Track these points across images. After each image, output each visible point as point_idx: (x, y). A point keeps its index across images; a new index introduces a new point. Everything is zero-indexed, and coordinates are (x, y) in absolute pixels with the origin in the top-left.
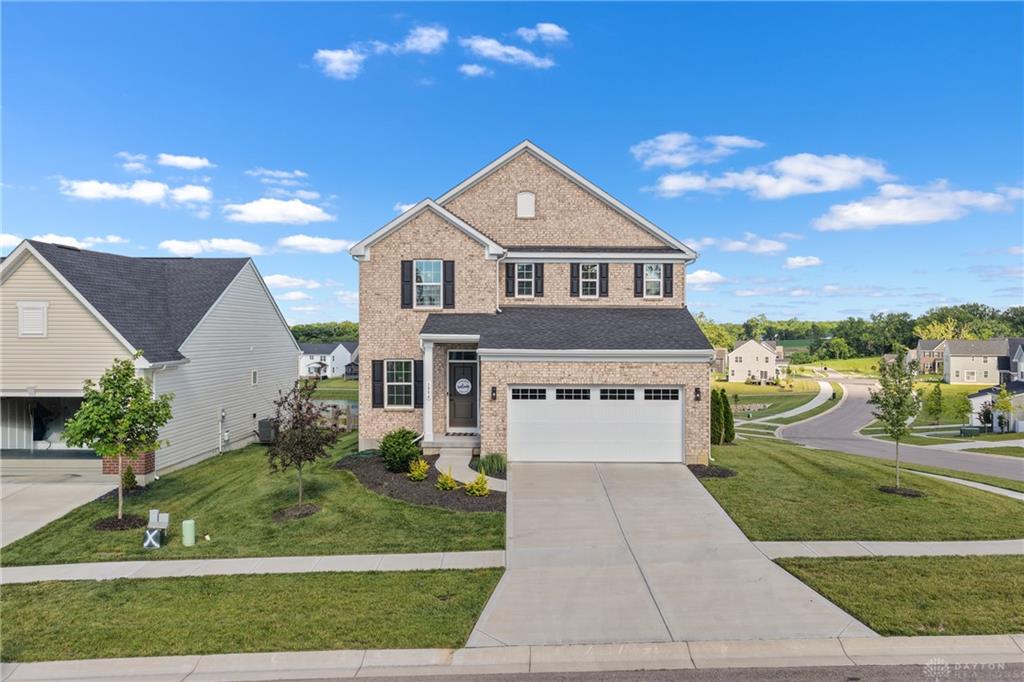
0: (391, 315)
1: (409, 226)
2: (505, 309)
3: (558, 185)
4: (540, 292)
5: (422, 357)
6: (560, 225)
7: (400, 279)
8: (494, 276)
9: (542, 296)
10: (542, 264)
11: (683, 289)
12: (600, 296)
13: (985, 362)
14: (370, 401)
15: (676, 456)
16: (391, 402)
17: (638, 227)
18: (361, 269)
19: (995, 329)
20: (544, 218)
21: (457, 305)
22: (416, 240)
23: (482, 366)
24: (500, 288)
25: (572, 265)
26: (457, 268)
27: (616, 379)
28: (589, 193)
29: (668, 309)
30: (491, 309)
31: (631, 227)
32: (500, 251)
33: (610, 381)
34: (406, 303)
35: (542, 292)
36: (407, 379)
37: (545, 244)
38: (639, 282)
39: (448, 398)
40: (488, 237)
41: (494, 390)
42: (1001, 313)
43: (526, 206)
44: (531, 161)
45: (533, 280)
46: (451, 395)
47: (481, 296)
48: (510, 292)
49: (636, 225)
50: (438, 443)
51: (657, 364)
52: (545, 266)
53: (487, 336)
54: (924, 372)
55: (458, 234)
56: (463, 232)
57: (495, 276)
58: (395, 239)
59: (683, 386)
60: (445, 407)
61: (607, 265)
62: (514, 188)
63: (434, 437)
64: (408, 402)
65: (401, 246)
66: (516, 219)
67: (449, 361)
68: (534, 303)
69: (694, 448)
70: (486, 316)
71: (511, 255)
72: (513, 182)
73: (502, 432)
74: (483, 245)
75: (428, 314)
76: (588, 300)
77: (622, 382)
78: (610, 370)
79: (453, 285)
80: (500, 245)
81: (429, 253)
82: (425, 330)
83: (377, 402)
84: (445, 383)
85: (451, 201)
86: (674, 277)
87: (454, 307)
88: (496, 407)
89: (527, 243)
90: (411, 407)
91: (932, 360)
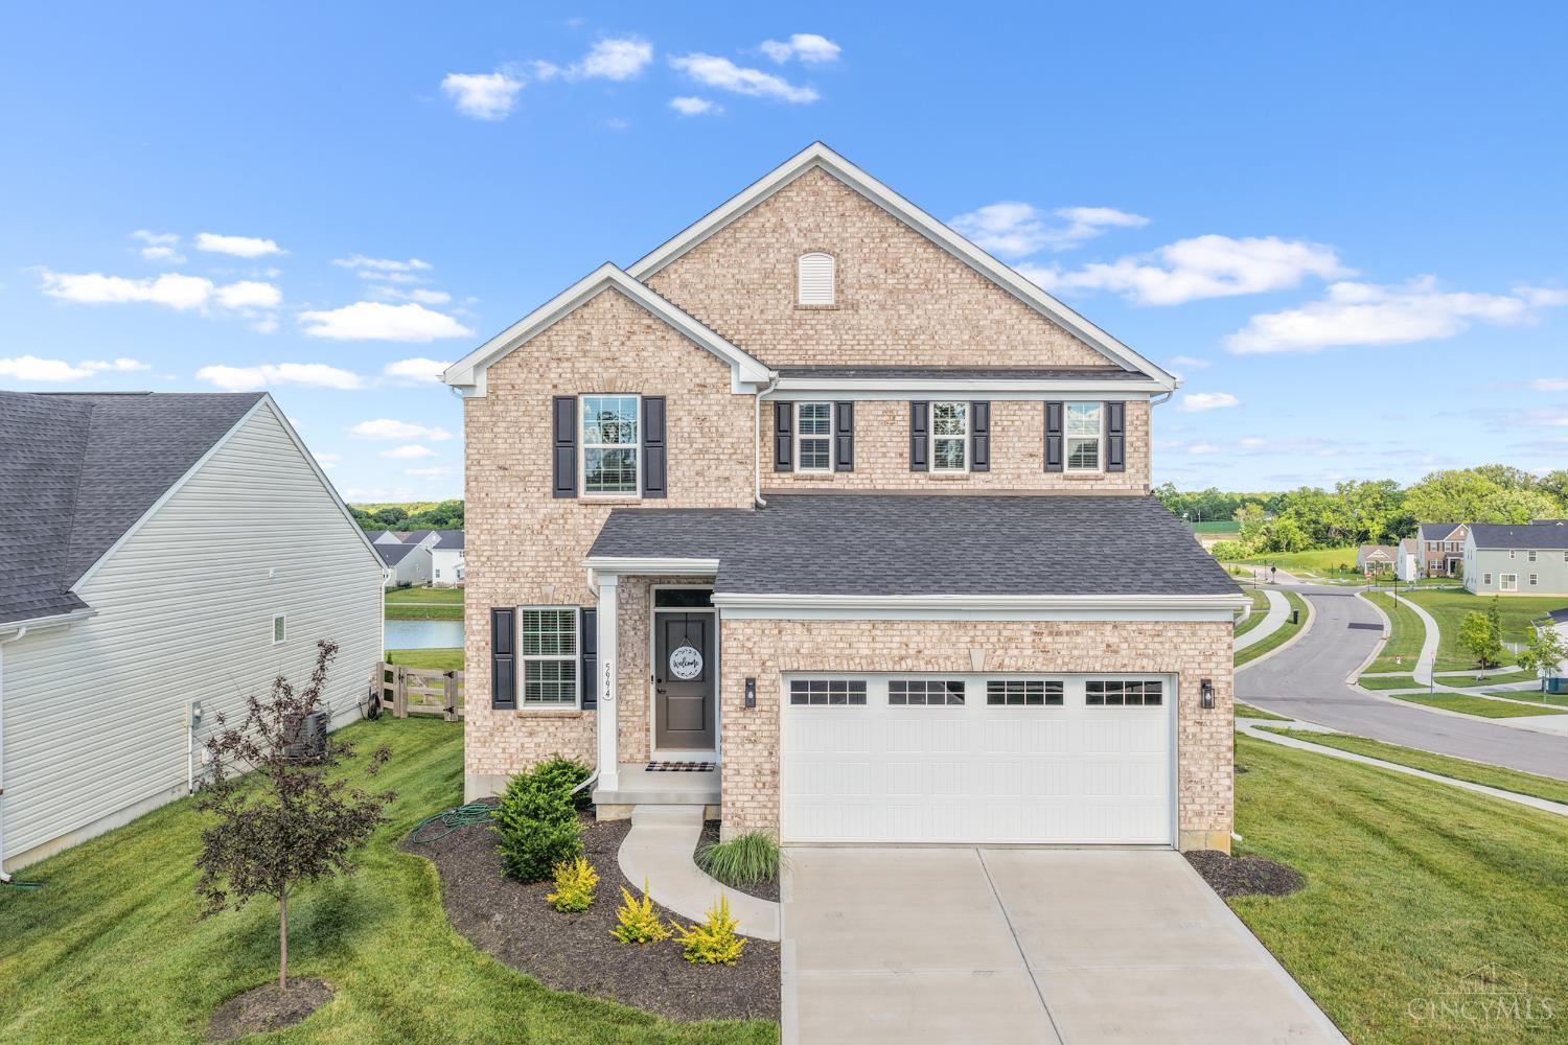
0: (532, 511)
1: (569, 324)
2: (773, 499)
3: (883, 238)
4: (845, 463)
5: (595, 604)
6: (888, 321)
7: (550, 435)
8: (750, 429)
9: (852, 470)
10: (851, 404)
11: (1146, 455)
12: (973, 470)
13: (1532, 559)
14: (487, 695)
15: (1160, 832)
16: (533, 694)
17: (1053, 325)
18: (467, 414)
19: (1531, 505)
20: (855, 307)
21: (672, 490)
22: (585, 353)
23: (724, 631)
24: (763, 453)
25: (914, 404)
26: (672, 413)
27: (1023, 660)
28: (948, 254)
29: (1117, 498)
30: (743, 498)
31: (1036, 325)
32: (763, 375)
33: (1011, 664)
34: (564, 486)
35: (850, 462)
36: (567, 646)
37: (856, 360)
38: (1054, 441)
39: (653, 688)
40: (738, 347)
41: (750, 684)
42: (1537, 481)
43: (816, 280)
44: (827, 188)
45: (831, 437)
46: (659, 681)
47: (723, 471)
48: (782, 463)
49: (1047, 320)
50: (631, 795)
51: (1115, 627)
52: (857, 407)
53: (733, 562)
54: (1428, 576)
55: (673, 338)
56: (684, 336)
57: (752, 429)
58: (539, 351)
59: (1171, 675)
60: (647, 707)
61: (987, 404)
62: (791, 245)
63: (620, 783)
64: (568, 697)
65: (553, 365)
66: (796, 308)
67: (654, 610)
68: (835, 485)
69: (1200, 814)
70: (733, 513)
71: (785, 383)
72: (788, 231)
73: (769, 779)
74: (726, 364)
75: (609, 510)
76: (948, 478)
77: (1038, 667)
78: (1010, 639)
79: (663, 448)
80: (762, 362)
81: (612, 381)
82: (599, 548)
83: (503, 697)
84: (648, 655)
85: (659, 271)
86: (1128, 428)
87: (665, 496)
88: (755, 722)
89: (821, 360)
90: (575, 707)
91: (1442, 554)
